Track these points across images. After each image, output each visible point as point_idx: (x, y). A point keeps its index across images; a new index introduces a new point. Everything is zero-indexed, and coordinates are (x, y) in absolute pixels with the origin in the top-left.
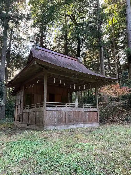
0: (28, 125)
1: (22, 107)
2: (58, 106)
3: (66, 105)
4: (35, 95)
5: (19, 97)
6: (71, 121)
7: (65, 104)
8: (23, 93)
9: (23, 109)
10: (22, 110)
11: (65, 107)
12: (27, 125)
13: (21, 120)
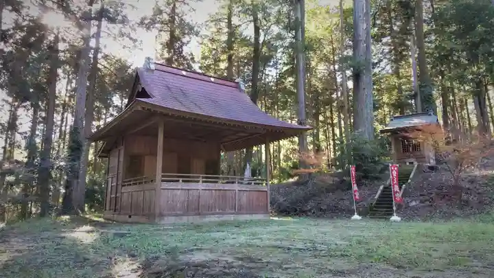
0: (130, 217)
1: (120, 182)
2: (183, 181)
3: (201, 180)
4: (146, 158)
5: (114, 161)
6: (210, 210)
7: (198, 177)
8: (122, 152)
9: (123, 186)
10: (120, 187)
11: (198, 182)
12: (127, 216)
13: (118, 207)
